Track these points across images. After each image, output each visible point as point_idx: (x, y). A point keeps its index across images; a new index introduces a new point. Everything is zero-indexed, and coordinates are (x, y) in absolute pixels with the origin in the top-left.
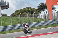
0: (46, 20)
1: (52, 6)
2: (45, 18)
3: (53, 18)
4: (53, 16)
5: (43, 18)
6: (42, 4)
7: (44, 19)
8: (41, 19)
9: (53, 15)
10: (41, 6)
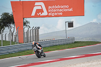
0: (13, 43)
1: (24, 18)
2: (12, 40)
3: (26, 39)
4: (26, 36)
5: (7, 39)
6: (6, 14)
7: (9, 42)
8: (3, 41)
9: (26, 34)
10: (4, 19)
